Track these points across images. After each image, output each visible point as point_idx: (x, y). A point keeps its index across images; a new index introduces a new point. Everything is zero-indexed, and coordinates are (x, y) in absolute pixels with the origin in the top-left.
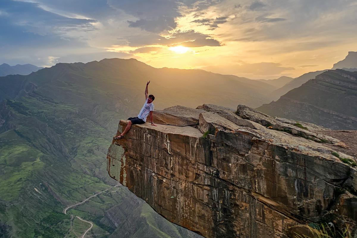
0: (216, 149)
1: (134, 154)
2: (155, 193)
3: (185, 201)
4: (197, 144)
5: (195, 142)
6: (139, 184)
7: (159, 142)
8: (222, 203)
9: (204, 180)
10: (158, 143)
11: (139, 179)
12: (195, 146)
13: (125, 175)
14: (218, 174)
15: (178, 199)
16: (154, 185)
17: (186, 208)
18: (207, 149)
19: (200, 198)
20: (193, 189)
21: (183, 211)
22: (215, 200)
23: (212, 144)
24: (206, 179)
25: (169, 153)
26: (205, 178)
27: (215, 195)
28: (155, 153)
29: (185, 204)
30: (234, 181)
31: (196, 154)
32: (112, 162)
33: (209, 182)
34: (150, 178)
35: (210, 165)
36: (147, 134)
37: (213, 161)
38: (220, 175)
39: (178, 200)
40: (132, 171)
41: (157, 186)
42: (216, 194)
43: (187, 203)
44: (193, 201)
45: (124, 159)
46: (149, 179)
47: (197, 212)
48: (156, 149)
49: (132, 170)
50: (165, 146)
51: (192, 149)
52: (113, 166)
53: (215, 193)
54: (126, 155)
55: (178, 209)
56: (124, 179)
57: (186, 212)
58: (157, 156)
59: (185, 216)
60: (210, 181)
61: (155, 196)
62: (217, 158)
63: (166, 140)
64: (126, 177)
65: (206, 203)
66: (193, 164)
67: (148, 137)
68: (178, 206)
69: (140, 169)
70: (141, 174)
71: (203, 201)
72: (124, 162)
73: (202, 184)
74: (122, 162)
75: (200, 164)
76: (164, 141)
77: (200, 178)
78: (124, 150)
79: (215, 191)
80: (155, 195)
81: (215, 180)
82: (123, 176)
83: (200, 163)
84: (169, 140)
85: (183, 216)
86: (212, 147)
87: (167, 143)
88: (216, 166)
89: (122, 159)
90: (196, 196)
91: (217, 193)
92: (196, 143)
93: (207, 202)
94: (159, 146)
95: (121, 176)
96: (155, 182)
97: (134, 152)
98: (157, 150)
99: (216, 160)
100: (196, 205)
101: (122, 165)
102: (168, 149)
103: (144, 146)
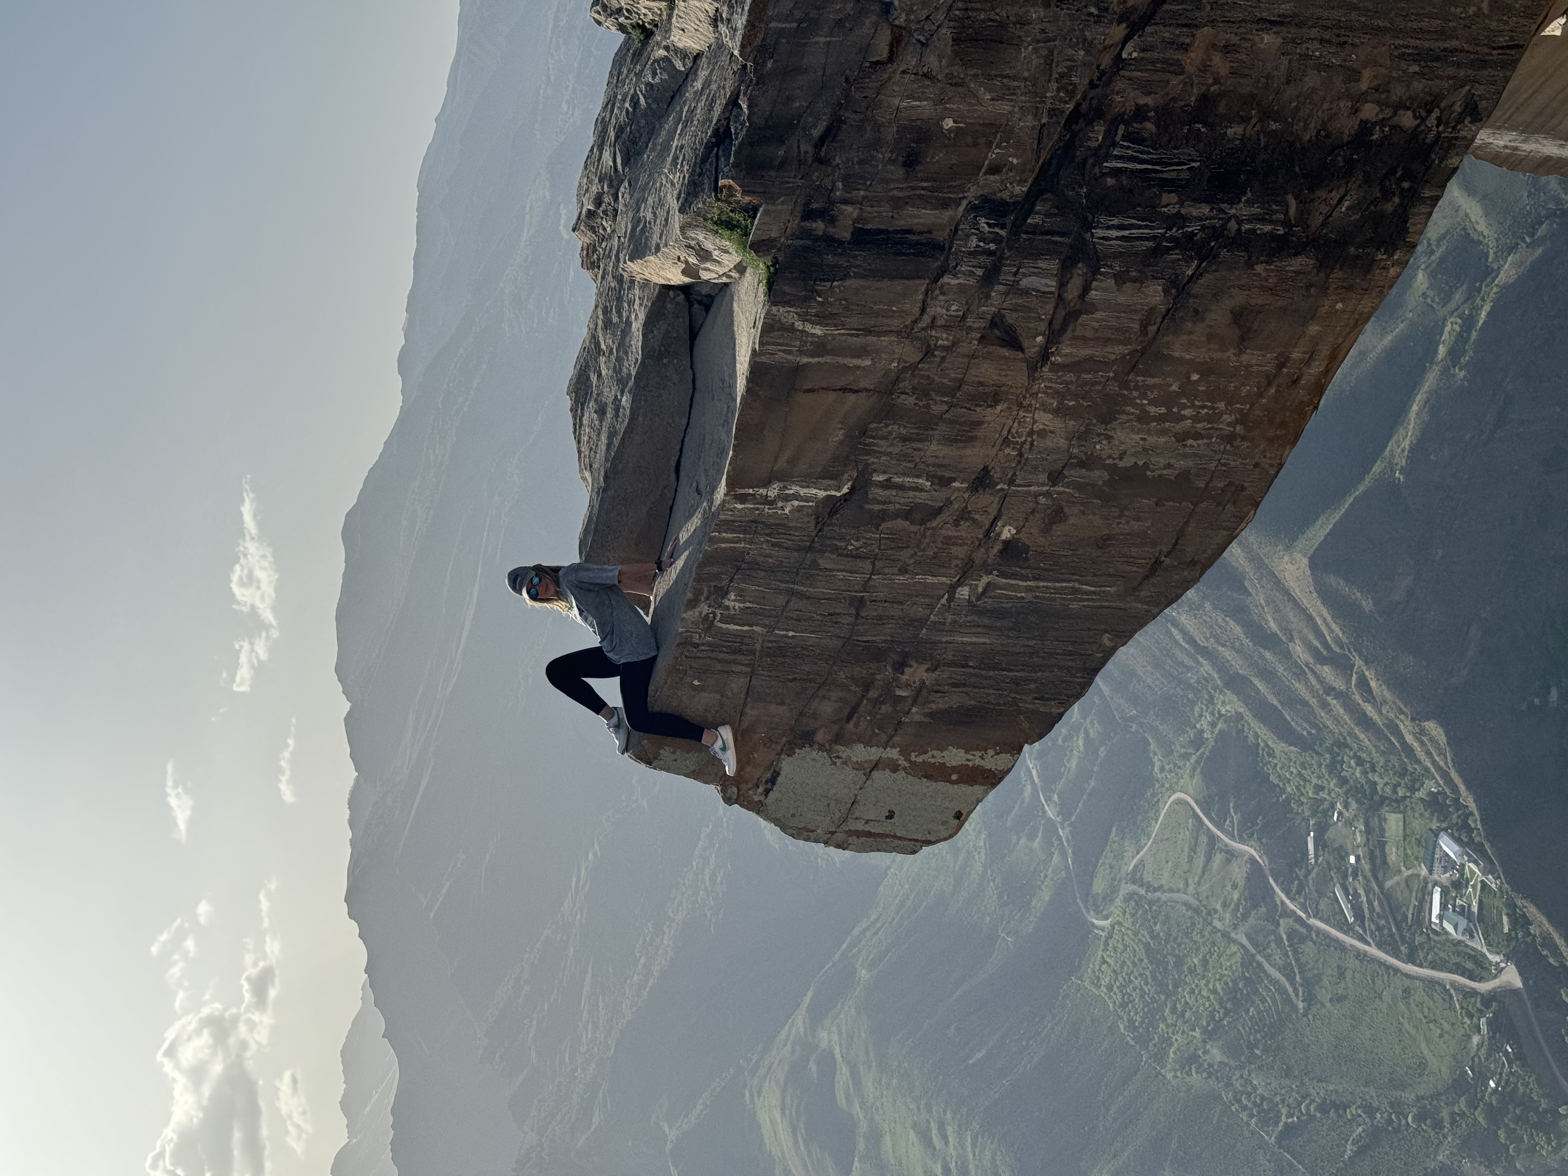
0: (846, 202)
1: (835, 694)
2: (1075, 591)
3: (1144, 418)
4: (804, 318)
5: (792, 329)
6: (1016, 682)
7: (774, 545)
8: (1174, 198)
9: (1026, 292)
10: (782, 553)
11: (986, 678)
12: (818, 331)
13: (955, 757)
14: (1003, 203)
15: (1127, 462)
16: (1029, 597)
17: (1185, 418)
18: (842, 262)
19: (1136, 326)
20: (1076, 366)
21: (1197, 436)
22: (1154, 238)
23: (814, 225)
24: (1025, 283)
25: (845, 490)
26: (1014, 289)
27: (1126, 233)
28: (841, 575)
29: (1161, 419)
30: (1052, 112)
31: (868, 332)
32: (867, 822)
33: (1042, 264)
34: (982, 613)
35: (937, 247)
36: (718, 612)
37: (921, 233)
38: (1005, 195)
39: (1133, 460)
40: (931, 715)
41: (1035, 579)
42: (1121, 227)
43: (1153, 410)
44: (1147, 374)
45: (861, 753)
46: (986, 621)
47: (1217, 355)
48: (815, 565)
49: (926, 715)
50: (799, 509)
51: (834, 352)
52: (891, 815)
53: (1115, 233)
54: (838, 739)
55: (1181, 464)
56: (978, 762)
57: (1209, 419)
58: (860, 563)
59: (1229, 424)
60: (1037, 255)
61: (1094, 593)
62: (898, 204)
63: (766, 501)
64: (961, 753)
65: (1166, 291)
66: (928, 352)
67: (737, 605)
68: (1169, 466)
69: (925, 667)
70: (953, 664)
71: (1152, 310)
72: (874, 753)
73: (1050, 307)
74: (876, 766)
75: (931, 311)
76: (770, 515)
77: (1010, 318)
78: (807, 749)
79: (1099, 232)
80: (1086, 593)
81: (1034, 230)
82: (954, 769)
83: (923, 310)
84: (766, 484)
85: (1230, 438)
86: (831, 230)
87: (787, 498)
88: (948, 214)
89: (858, 767)
90: (1121, 350)
91: (1115, 221)
92: (799, 325)
93: (1164, 290)
94: (799, 549)
95: (954, 777)
96: (1014, 588)
97: (824, 697)
98: (823, 563)
99: (910, 210)
100: (1176, 354)
101: (894, 767)
102: (822, 494)
103: (793, 637)
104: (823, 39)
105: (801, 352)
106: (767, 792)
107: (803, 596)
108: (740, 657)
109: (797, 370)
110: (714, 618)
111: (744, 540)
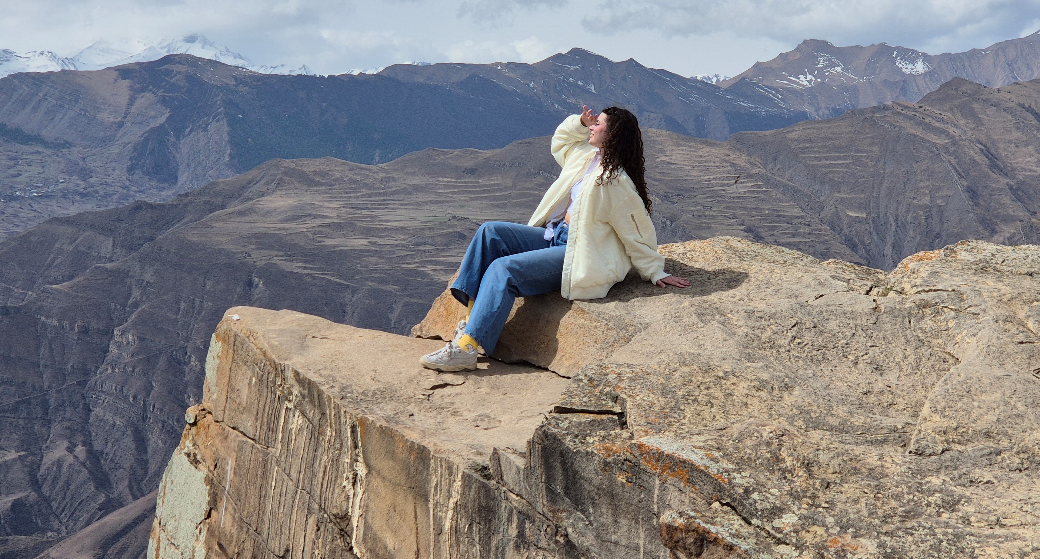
1: (235, 531)
4: (455, 508)
5: (449, 494)
7: (326, 468)
10: (320, 477)
12: (448, 524)
23: (514, 525)
25: (355, 550)
28: (302, 540)
36: (292, 405)
45: (200, 554)
48: (310, 511)
50: (348, 497)
51: (436, 542)
54: (210, 532)
63: (353, 461)
67: (294, 427)
76: (343, 463)
78: (208, 498)
84: (364, 461)
87: (355, 482)
89: (193, 554)
92: (451, 502)
94: (321, 495)
97: (234, 519)
98: (311, 522)
102: (355, 522)
103: (271, 486)
104: (641, 542)
105: (436, 505)
106: (188, 455)
107: (294, 498)
108: (265, 428)
109: (427, 500)
110: (290, 401)
111: (331, 436)
